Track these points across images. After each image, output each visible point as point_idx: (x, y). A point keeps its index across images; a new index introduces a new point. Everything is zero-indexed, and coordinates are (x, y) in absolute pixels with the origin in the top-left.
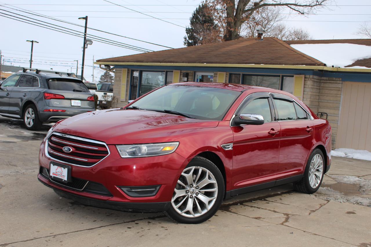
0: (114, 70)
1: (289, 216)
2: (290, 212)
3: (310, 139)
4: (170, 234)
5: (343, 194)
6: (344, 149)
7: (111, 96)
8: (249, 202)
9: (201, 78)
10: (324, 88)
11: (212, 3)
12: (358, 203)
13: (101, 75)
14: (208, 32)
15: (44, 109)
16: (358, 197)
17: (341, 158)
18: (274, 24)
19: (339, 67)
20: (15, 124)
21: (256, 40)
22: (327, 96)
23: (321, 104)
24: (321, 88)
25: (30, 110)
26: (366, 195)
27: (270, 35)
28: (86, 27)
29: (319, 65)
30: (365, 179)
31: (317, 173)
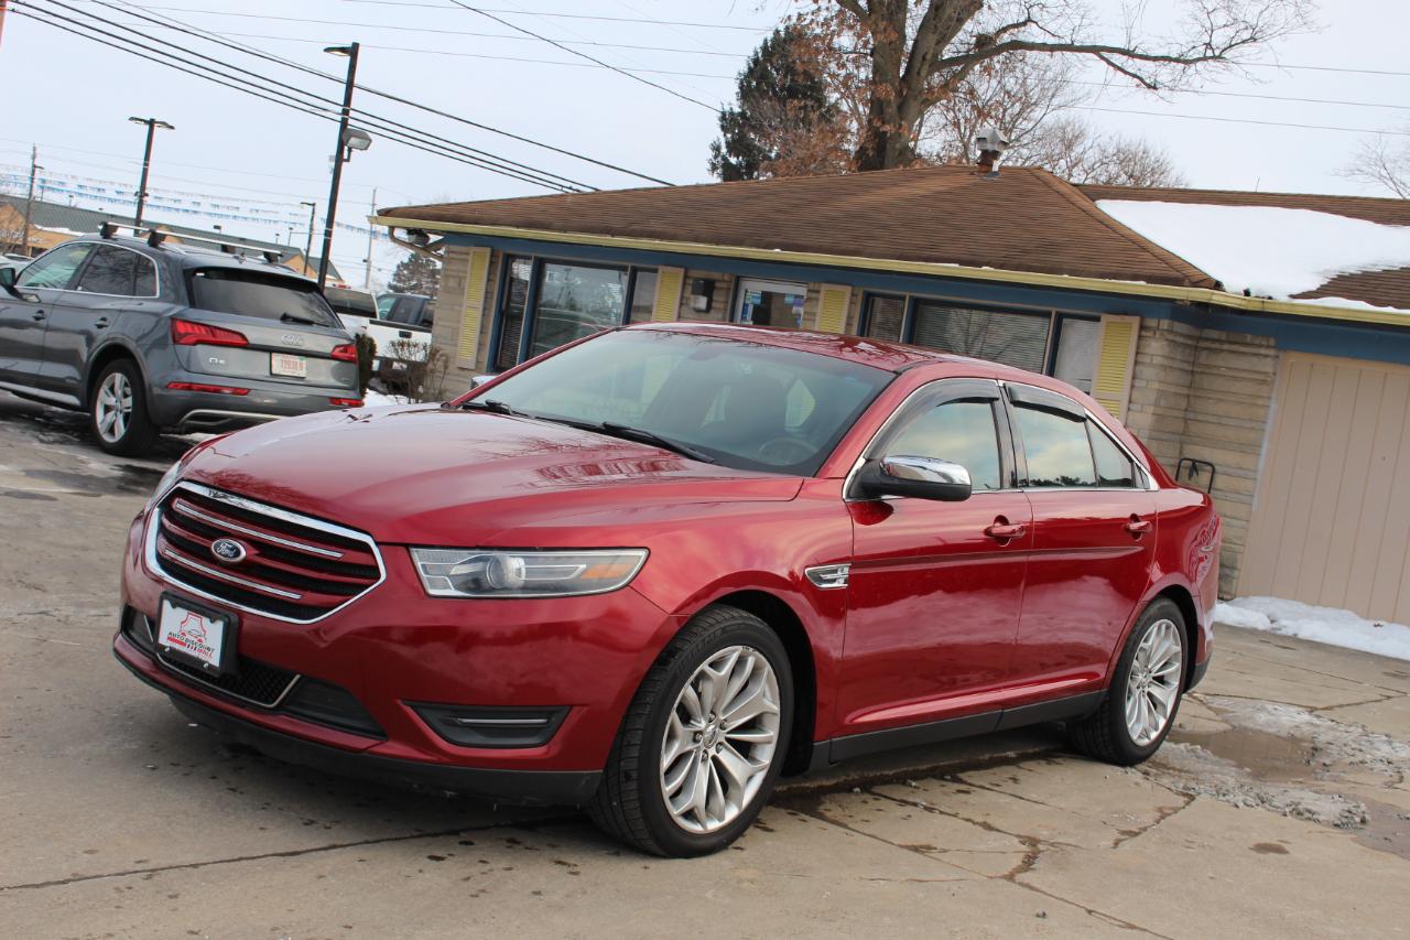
0: (441, 252)
1: (1041, 847)
2: (1045, 833)
3: (1140, 561)
4: (585, 893)
5: (1249, 774)
6: (1267, 600)
7: (425, 347)
8: (897, 783)
9: (758, 301)
10: (1208, 371)
11: (822, 25)
12: (1300, 814)
13: (399, 262)
14: (801, 131)
15: (170, 379)
16: (1302, 789)
17: (1253, 632)
18: (1047, 117)
19: (1270, 298)
20: (58, 428)
21: (972, 174)
22: (1220, 400)
23: (1194, 428)
24: (1199, 370)
25: (119, 378)
26: (1334, 784)
27: (1028, 158)
28: (350, 85)
29: (1195, 284)
30: (1333, 721)
31: (1157, 691)
